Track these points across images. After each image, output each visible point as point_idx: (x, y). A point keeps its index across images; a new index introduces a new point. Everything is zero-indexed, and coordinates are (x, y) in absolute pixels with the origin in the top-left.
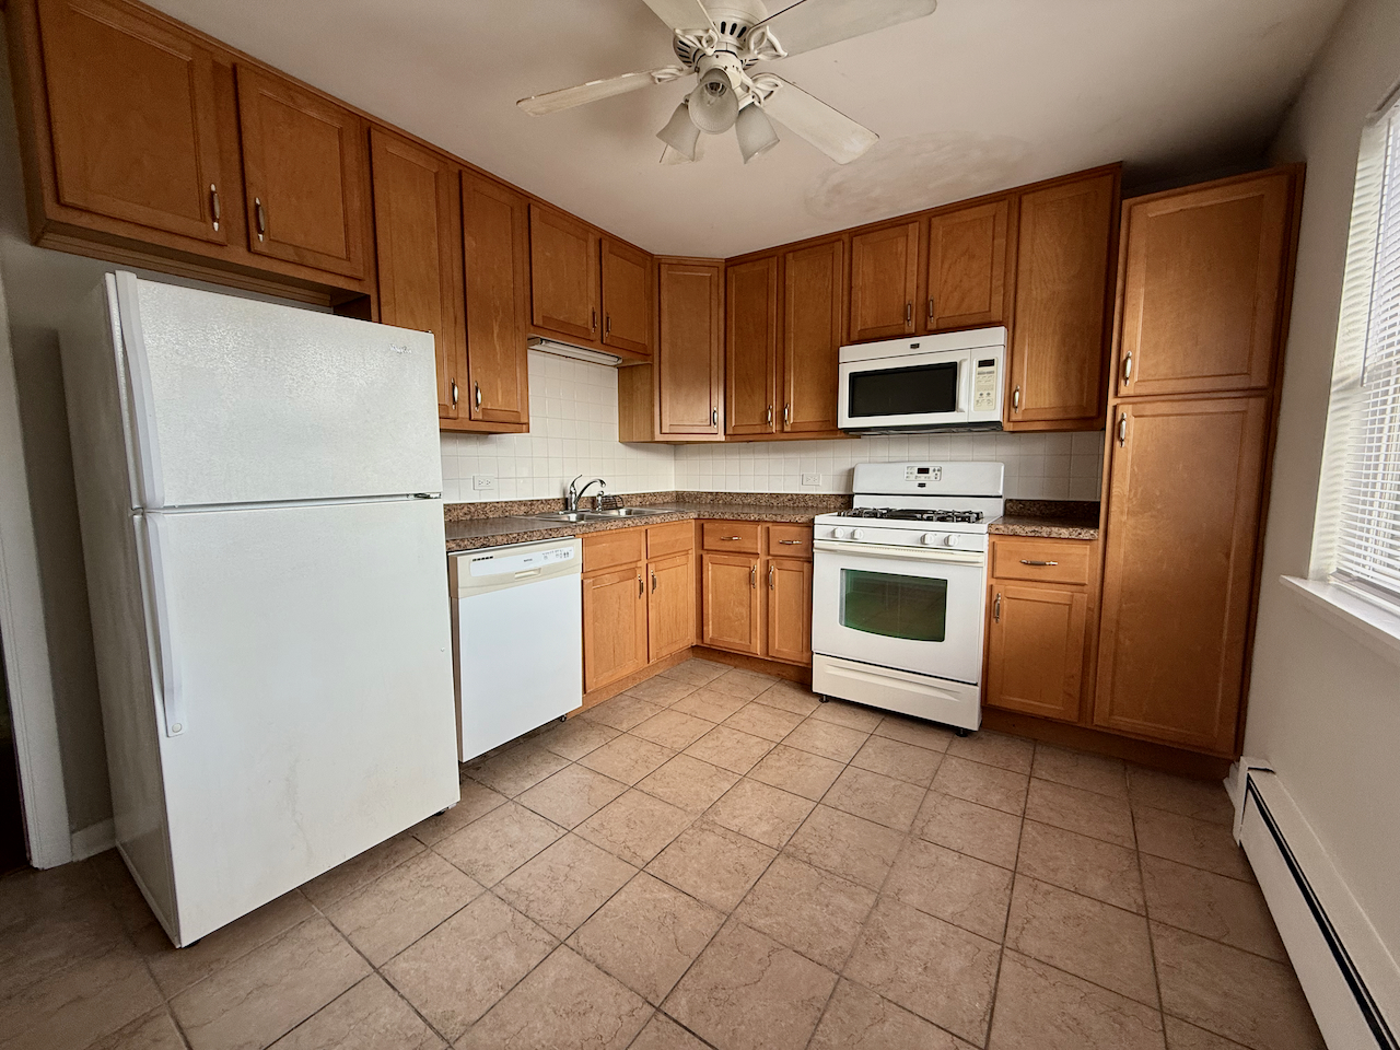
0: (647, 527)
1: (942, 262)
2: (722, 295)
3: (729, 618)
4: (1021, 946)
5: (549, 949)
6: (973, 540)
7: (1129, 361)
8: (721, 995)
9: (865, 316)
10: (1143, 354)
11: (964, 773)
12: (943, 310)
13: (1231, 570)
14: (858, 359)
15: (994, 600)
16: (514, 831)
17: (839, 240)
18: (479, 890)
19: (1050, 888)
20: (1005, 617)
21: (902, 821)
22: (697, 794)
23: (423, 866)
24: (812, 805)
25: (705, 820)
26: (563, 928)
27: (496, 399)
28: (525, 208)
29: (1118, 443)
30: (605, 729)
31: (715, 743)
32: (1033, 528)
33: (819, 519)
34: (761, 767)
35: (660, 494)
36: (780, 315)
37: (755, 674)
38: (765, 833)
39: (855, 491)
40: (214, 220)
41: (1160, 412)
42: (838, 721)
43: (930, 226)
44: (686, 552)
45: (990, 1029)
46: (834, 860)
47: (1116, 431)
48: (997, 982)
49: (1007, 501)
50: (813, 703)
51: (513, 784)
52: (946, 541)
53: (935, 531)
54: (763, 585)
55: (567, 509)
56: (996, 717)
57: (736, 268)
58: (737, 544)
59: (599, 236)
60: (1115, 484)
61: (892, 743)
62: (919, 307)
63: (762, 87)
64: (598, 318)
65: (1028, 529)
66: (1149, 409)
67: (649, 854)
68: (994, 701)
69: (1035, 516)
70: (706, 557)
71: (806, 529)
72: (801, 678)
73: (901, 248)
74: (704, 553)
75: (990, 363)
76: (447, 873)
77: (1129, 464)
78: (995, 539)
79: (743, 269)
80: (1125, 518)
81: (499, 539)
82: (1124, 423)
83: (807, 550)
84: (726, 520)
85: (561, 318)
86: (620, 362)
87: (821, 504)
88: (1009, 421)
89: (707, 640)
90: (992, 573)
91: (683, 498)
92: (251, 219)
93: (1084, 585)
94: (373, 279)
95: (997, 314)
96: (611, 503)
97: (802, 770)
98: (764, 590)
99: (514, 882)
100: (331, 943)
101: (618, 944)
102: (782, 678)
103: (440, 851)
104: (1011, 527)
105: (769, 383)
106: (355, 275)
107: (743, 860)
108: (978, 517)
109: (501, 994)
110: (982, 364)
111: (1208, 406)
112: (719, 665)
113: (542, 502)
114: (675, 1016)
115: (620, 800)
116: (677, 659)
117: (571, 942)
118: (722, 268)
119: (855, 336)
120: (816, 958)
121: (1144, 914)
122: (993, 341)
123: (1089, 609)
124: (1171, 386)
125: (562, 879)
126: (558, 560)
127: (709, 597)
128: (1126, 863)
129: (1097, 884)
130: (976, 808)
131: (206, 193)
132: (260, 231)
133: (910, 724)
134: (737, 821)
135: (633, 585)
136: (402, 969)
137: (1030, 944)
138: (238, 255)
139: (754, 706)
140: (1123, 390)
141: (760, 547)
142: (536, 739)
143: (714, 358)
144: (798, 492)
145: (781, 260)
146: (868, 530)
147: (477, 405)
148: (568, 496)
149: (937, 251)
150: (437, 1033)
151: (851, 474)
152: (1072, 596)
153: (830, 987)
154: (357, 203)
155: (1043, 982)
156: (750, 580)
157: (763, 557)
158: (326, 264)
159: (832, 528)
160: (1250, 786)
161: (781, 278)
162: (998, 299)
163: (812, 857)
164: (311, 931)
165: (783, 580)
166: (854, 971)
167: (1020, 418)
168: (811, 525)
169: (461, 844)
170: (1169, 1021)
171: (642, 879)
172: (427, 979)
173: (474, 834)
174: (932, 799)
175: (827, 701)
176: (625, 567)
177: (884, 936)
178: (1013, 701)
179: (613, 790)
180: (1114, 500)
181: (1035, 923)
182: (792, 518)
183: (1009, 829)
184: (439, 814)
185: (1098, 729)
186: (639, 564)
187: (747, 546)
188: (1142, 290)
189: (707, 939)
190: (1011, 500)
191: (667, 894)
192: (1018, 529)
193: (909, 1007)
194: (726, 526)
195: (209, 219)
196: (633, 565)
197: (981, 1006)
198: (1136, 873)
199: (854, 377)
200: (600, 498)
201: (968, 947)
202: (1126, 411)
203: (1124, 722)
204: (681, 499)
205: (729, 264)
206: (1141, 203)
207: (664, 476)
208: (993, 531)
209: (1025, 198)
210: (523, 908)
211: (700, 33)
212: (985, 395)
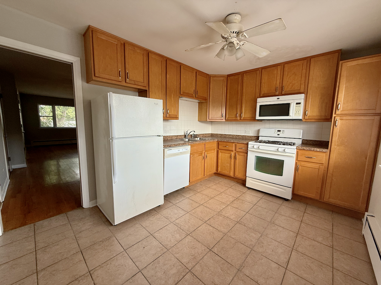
0: (205, 143)
1: (287, 77)
2: (226, 84)
3: (225, 166)
4: (297, 250)
5: (186, 235)
6: (292, 151)
7: (339, 105)
8: (224, 249)
9: (265, 90)
10: (344, 103)
11: (286, 210)
12: (286, 89)
13: (367, 162)
14: (262, 101)
15: (297, 166)
16: (176, 211)
17: (258, 70)
18: (170, 222)
19: (307, 238)
20: (300, 170)
21: (269, 219)
22: (217, 207)
23: (157, 216)
24: (245, 213)
25: (219, 214)
26: (188, 232)
27: (172, 112)
28: (180, 66)
29: (335, 127)
30: (194, 191)
31: (221, 197)
32: (309, 148)
33: (249, 143)
34: (232, 203)
35: (207, 134)
36: (241, 89)
37: (231, 181)
38: (234, 218)
39: (259, 135)
40: (120, 76)
41: (348, 119)
42: (253, 194)
43: (284, 66)
44: (214, 149)
45: (288, 265)
46: (251, 226)
47: (335, 123)
48: (290, 256)
49: (303, 140)
50: (246, 189)
51: (174, 201)
52: (284, 150)
53: (281, 147)
54: (234, 159)
55: (185, 138)
56: (296, 197)
57: (230, 77)
58: (228, 148)
59: (196, 71)
60: (333, 137)
61: (267, 201)
62: (280, 88)
63: (242, 43)
64: (195, 91)
65: (308, 148)
66: (344, 118)
67: (206, 219)
68: (296, 192)
69: (311, 144)
70: (219, 151)
71: (246, 145)
72: (243, 183)
73: (275, 72)
74: (219, 150)
75: (300, 103)
76: (163, 218)
77: (338, 132)
78: (298, 150)
79: (232, 77)
80: (336, 147)
81: (173, 145)
82: (337, 121)
83: (246, 150)
85: (187, 92)
86: (199, 101)
87: (250, 139)
88: (304, 119)
89: (219, 172)
90: (297, 159)
91: (213, 135)
92: (126, 75)
93: (323, 164)
94: (148, 86)
95: (302, 90)
96: (196, 136)
97: (243, 205)
98: (234, 160)
99: (177, 221)
100: (142, 228)
101: (201, 237)
102: (238, 182)
103: (160, 213)
104: (303, 148)
105: (237, 107)
106: (145, 86)
107: (229, 223)
108: (294, 144)
109: (177, 242)
110: (297, 104)
111: (363, 118)
112: (221, 178)
113: (180, 136)
114: (214, 252)
115: (199, 207)
116: (211, 176)
117: (190, 235)
118: (226, 77)
119: (261, 95)
120: (246, 245)
121: (332, 247)
122: (301, 98)
123: (324, 170)
124: (351, 112)
125: (187, 222)
126: (185, 150)
127: (220, 161)
128: (329, 235)
129: (320, 239)
130: (288, 218)
131: (119, 71)
132: (128, 78)
133: (272, 196)
134: (227, 214)
135: (201, 157)
136: (156, 235)
137: (300, 249)
138: (124, 84)
139: (231, 189)
140: (337, 113)
141: (234, 149)
142: (178, 192)
143: (223, 100)
144: (244, 135)
145: (242, 75)
146: (263, 146)
147: (168, 114)
148: (186, 134)
149: (286, 73)
150: (165, 248)
151: (259, 131)
152: (320, 167)
153: (249, 251)
154: (146, 70)
155: (302, 258)
156: (231, 157)
157: (234, 152)
158: (140, 84)
159: (253, 145)
160: (367, 220)
161: (242, 80)
162: (303, 86)
163: (245, 224)
164: (137, 226)
165: (239, 158)
166: (255, 248)
167: (307, 118)
168: (247, 144)
169: (165, 212)
170: (335, 270)
171: (205, 224)
172: (162, 238)
173: (167, 211)
174: (277, 215)
175: (250, 189)
176: (200, 153)
177: (263, 243)
178: (301, 193)
179: (197, 205)
180: (333, 142)
181: (302, 245)
182: (243, 142)
183: (297, 224)
184: (160, 206)
185: (325, 202)
186: (203, 152)
187: (230, 148)
188: (345, 86)
189: (221, 238)
190: (304, 140)
191: (211, 228)
192: (305, 148)
193: (268, 258)
194: (225, 143)
195: (119, 76)
196: (201, 152)
197: (286, 260)
198: (331, 238)
199: (261, 106)
200: (193, 135)
201: (284, 248)
202: (338, 118)
203: (332, 201)
204: (212, 135)
205: (228, 76)
206: (345, 62)
207: (208, 129)
208: (297, 148)
209: (312, 59)
210: (179, 227)
211: (228, 35)
212: (297, 111)
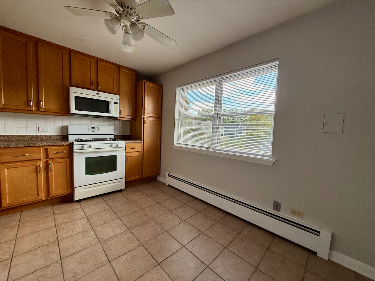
1: (101, 74)
7: (146, 110)
8: (161, 251)
9: (77, 79)
12: (101, 86)
13: (158, 145)
15: (126, 157)
20: (128, 160)
21: (137, 209)
24: (119, 219)
36: (35, 64)
38: (120, 230)
39: (69, 134)
42: (92, 203)
46: (139, 222)
47: (144, 122)
60: (144, 132)
61: (112, 200)
62: (95, 83)
65: (132, 141)
68: (128, 180)
71: (68, 147)
75: (117, 103)
80: (146, 138)
84: (19, 147)
88: (120, 117)
93: (141, 151)
98: (45, 172)
105: (29, 90)
107: (126, 237)
114: (162, 261)
119: (73, 84)
122: (117, 98)
130: (142, 200)
140: (145, 114)
141: (42, 156)
145: (35, 43)
149: (100, 69)
156: (37, 171)
157: (44, 160)
159: (81, 145)
160: (169, 176)
162: (115, 88)
174: (134, 203)
175: (80, 201)
180: (144, 135)
182: (61, 144)
185: (144, 178)
189: (145, 250)
199: (76, 98)
202: (146, 119)
203: (147, 175)
212: (116, 110)
